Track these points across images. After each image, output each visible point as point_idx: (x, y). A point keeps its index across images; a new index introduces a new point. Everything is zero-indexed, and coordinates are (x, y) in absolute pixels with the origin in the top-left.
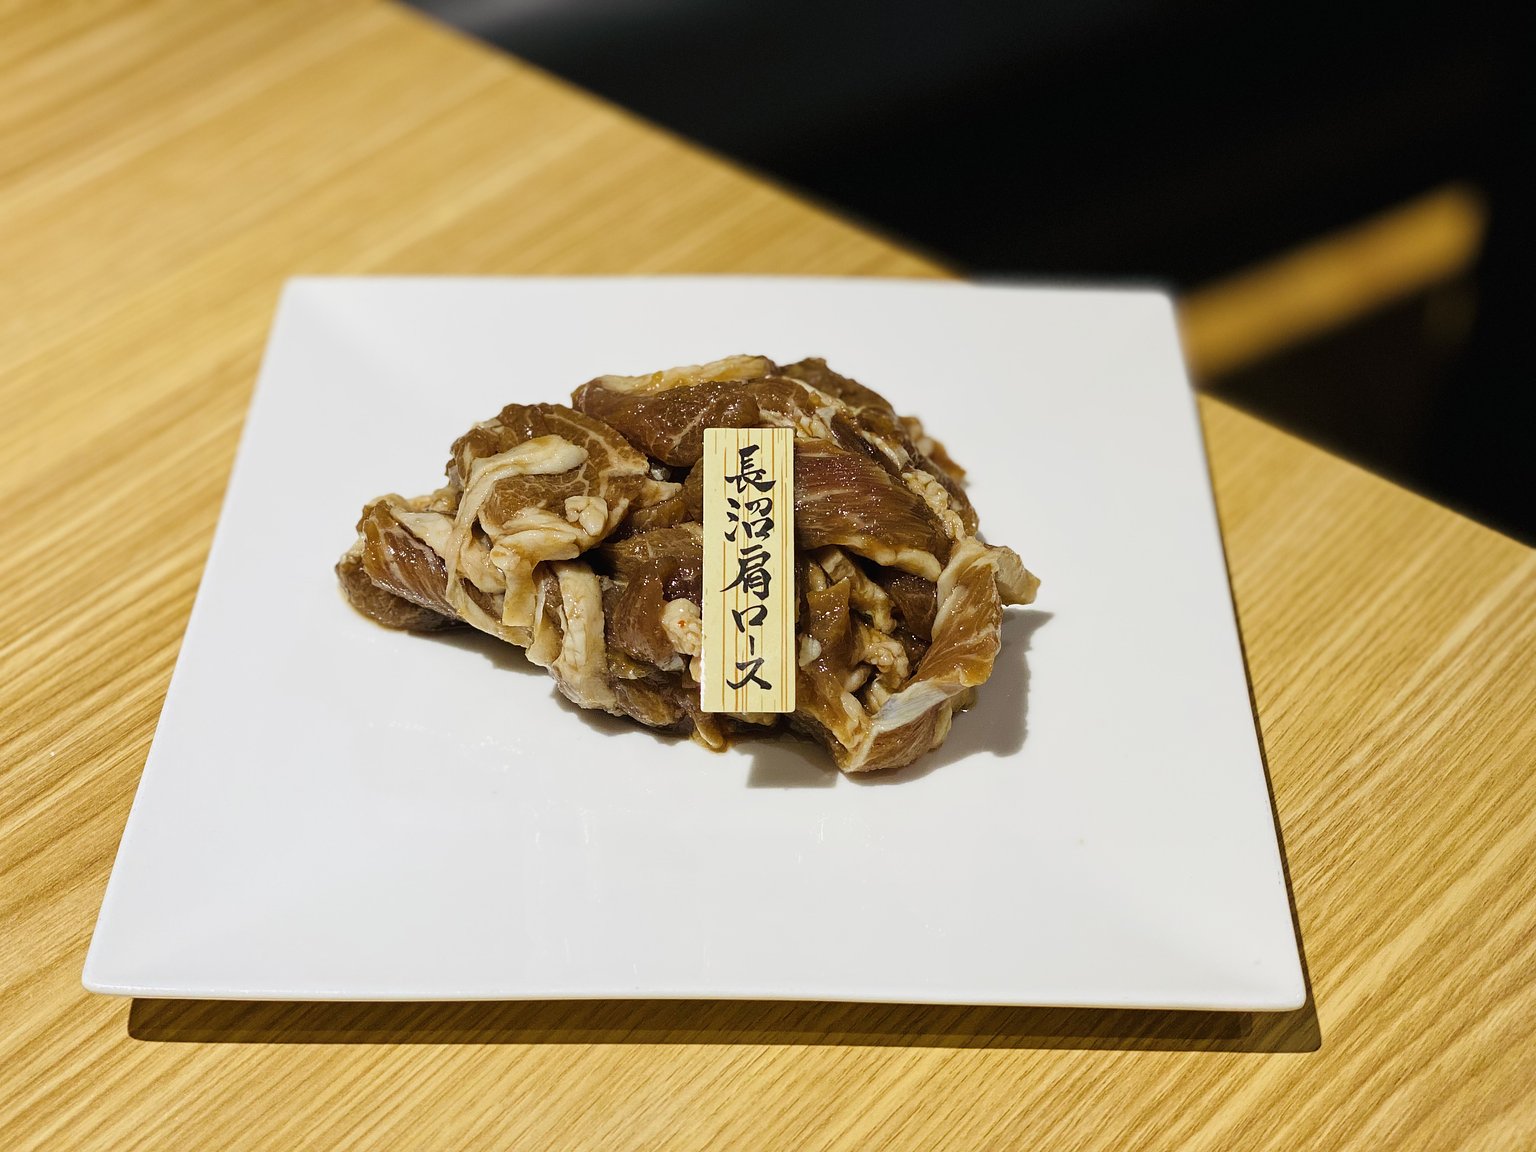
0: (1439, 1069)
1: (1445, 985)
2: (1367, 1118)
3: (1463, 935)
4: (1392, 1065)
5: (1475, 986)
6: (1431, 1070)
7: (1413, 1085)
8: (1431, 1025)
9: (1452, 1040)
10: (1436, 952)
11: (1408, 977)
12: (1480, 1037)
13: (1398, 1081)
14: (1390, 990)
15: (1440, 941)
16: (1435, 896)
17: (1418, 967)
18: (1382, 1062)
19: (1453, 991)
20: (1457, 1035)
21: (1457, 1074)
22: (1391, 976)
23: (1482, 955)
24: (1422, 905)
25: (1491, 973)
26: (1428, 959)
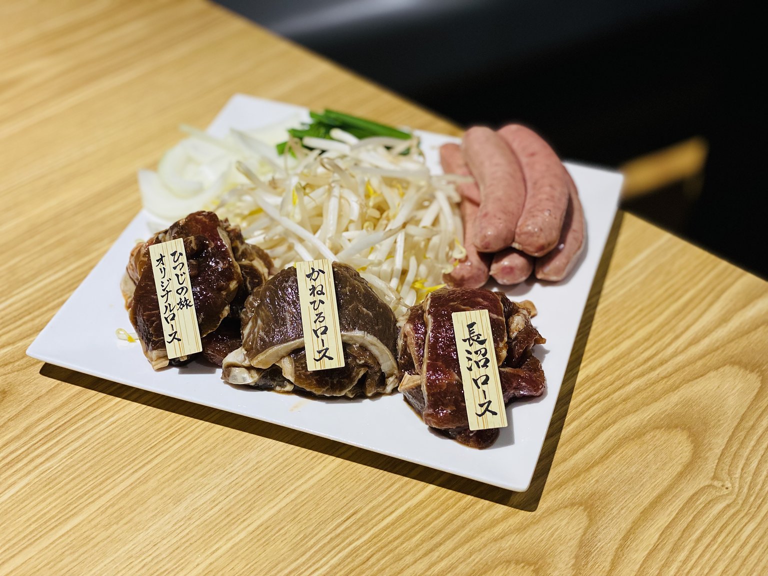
0: (612, 399)
1: (617, 373)
2: (585, 413)
3: (626, 357)
4: (596, 397)
5: (628, 373)
6: (609, 399)
7: (602, 403)
8: (611, 385)
9: (617, 390)
10: (615, 362)
11: (605, 370)
12: (628, 389)
13: (597, 402)
14: (597, 374)
15: (618, 359)
16: (616, 345)
17: (608, 367)
18: (592, 395)
19: (620, 375)
20: (620, 388)
21: (618, 400)
22: (598, 369)
23: (632, 364)
24: (612, 348)
25: (634, 370)
26: (612, 364)
